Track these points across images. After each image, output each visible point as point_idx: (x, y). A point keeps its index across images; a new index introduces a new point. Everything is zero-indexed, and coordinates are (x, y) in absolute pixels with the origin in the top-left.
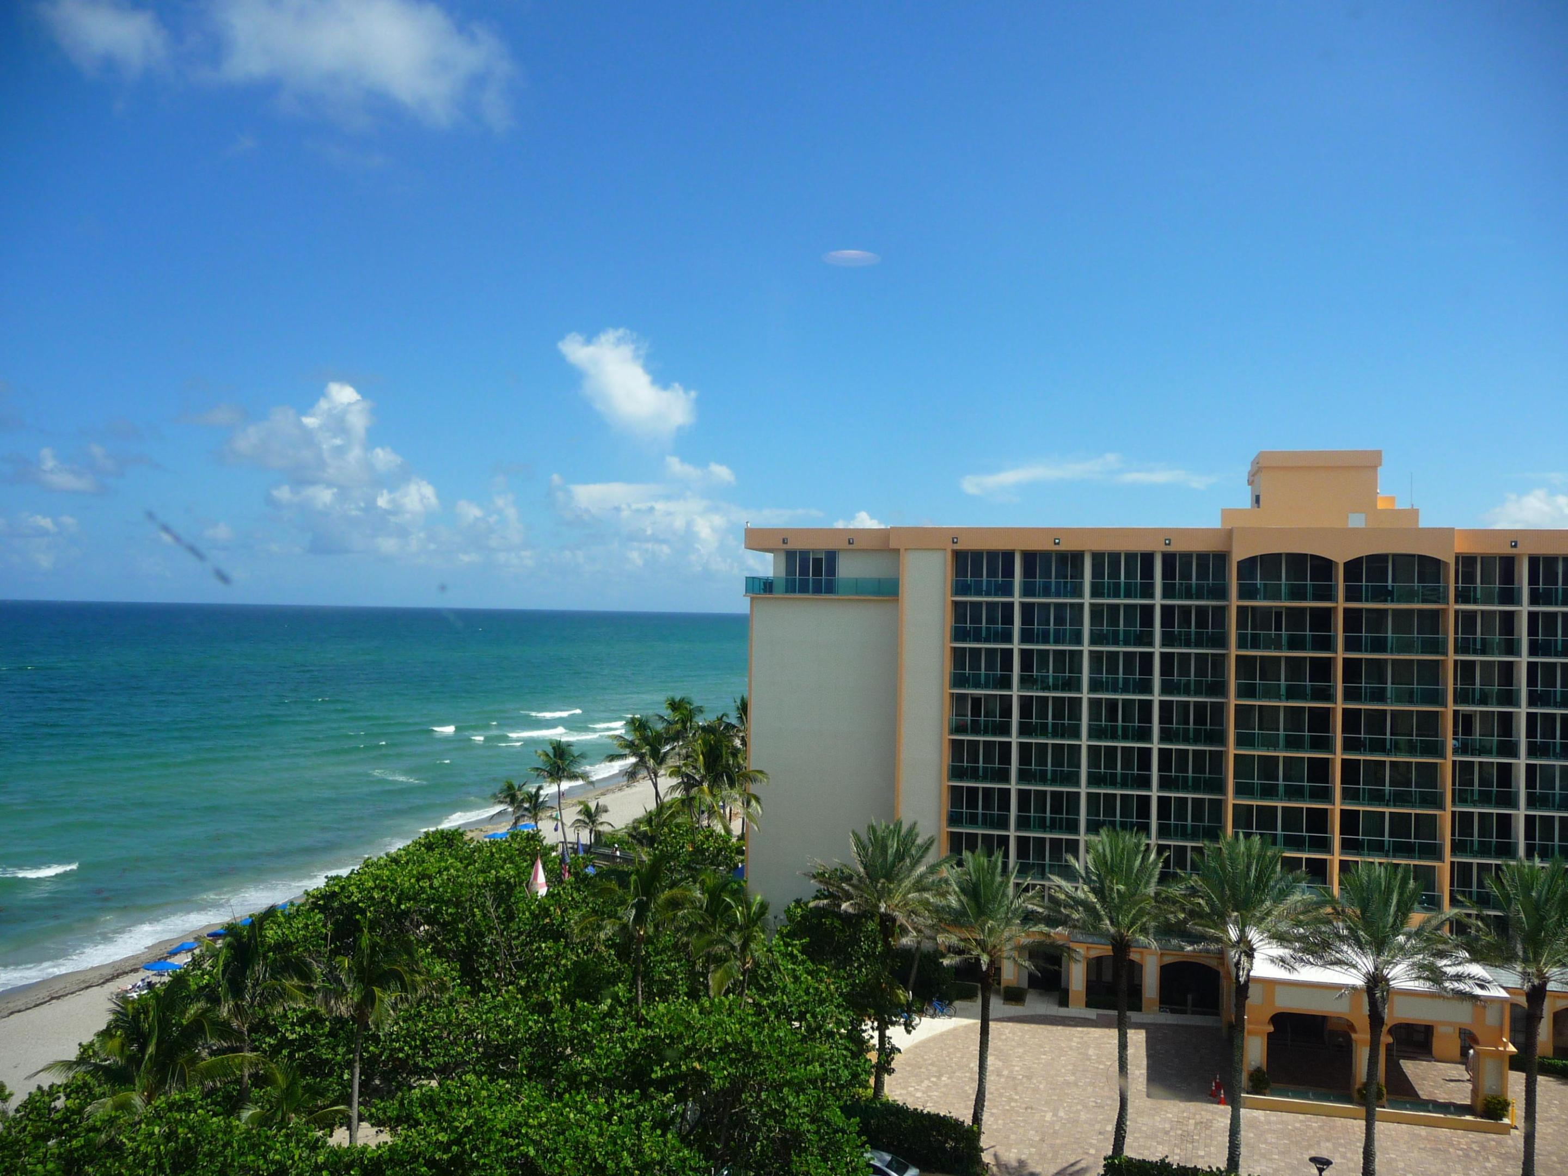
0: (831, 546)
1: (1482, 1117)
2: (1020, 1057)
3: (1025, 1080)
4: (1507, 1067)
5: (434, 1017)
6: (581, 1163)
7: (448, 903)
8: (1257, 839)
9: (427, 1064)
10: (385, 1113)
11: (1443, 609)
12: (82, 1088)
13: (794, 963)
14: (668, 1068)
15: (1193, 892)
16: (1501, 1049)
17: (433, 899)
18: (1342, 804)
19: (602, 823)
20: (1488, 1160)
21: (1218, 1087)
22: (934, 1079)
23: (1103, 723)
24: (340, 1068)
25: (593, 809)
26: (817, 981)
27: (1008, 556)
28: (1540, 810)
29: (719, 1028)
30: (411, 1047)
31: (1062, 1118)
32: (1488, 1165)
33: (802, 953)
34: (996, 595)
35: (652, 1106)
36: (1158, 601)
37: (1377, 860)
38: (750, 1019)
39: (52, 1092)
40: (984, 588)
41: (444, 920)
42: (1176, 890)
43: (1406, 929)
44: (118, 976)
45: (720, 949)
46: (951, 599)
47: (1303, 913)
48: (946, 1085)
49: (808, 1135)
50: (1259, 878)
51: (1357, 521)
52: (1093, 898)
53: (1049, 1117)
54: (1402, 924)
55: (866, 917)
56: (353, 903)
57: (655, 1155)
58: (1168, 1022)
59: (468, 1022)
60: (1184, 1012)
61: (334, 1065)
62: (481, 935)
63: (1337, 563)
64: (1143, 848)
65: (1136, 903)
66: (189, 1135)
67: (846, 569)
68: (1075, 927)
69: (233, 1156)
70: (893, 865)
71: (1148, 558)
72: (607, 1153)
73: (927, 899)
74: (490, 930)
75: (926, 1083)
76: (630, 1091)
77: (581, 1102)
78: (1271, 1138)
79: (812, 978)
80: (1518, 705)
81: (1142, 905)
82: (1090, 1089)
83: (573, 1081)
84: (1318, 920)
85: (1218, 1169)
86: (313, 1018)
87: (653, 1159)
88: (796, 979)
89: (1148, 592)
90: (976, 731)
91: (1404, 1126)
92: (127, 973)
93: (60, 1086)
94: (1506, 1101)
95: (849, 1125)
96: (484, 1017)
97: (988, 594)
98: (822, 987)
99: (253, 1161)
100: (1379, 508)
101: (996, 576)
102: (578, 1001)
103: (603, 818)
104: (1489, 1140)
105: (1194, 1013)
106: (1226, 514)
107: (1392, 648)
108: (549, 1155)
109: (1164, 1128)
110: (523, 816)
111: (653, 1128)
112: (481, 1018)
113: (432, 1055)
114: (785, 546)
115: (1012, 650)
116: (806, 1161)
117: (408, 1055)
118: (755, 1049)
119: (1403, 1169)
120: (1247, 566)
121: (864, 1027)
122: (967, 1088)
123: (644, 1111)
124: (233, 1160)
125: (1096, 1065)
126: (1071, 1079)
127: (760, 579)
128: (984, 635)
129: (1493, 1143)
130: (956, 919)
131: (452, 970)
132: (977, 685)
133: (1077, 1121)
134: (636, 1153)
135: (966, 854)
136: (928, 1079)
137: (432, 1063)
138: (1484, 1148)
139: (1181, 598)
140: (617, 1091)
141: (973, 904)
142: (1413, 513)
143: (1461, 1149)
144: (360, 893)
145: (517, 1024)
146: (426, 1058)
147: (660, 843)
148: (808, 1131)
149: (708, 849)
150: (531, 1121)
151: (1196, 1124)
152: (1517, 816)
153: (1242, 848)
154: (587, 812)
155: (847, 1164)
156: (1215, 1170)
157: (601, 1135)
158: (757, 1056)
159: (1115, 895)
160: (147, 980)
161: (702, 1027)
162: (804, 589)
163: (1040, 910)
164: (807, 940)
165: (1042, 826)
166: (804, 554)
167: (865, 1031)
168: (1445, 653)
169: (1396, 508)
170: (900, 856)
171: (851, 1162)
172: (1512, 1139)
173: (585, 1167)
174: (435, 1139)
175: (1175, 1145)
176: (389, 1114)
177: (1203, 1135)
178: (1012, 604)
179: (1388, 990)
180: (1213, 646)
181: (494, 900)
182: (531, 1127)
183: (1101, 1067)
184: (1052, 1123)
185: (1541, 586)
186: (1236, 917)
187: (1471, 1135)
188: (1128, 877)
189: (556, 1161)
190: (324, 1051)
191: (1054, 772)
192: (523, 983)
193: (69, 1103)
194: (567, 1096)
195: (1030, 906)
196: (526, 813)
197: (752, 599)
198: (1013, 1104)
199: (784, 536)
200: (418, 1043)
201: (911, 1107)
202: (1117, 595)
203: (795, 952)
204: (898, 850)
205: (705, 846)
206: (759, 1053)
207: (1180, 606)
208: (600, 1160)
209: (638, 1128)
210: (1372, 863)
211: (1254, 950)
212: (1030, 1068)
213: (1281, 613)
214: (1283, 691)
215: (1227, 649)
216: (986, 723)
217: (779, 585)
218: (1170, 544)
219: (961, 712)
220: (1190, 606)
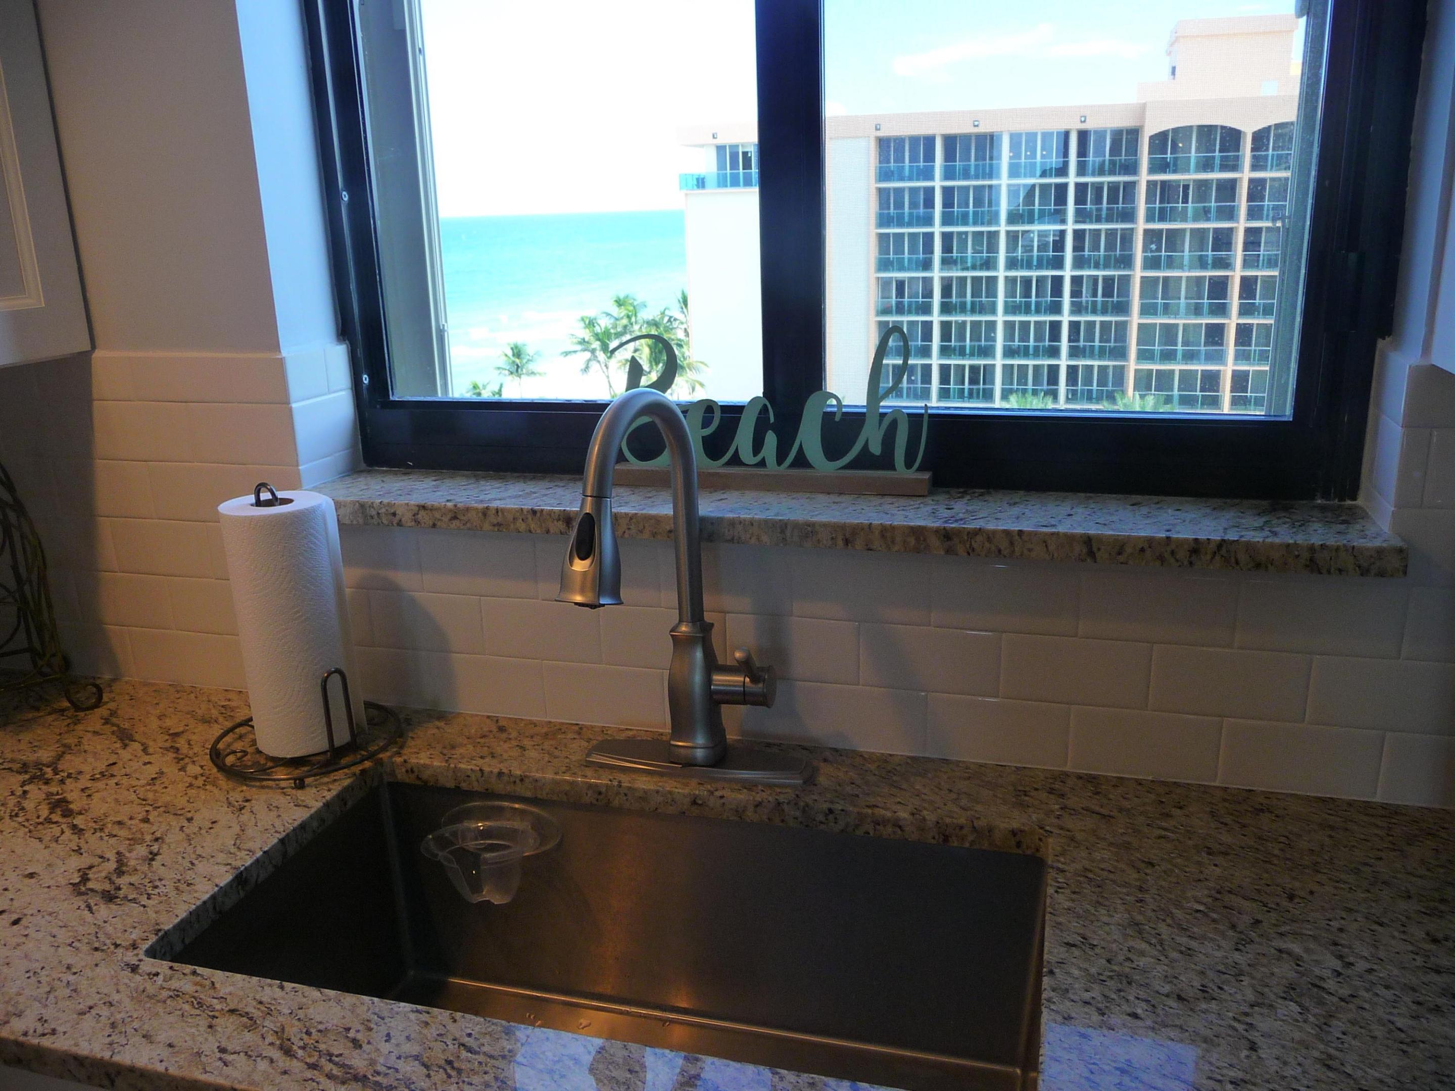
18: (1234, 365)
23: (1018, 299)
27: (929, 141)
34: (918, 180)
36: (1072, 179)
40: (907, 174)
46: (875, 186)
51: (1269, 89)
63: (1245, 133)
71: (1063, 137)
89: (1062, 170)
90: (900, 312)
97: (910, 179)
100: (1292, 74)
101: (917, 161)
106: (1142, 87)
114: (715, 141)
115: (933, 233)
120: (1159, 141)
127: (693, 175)
128: (906, 220)
132: (901, 269)
139: (1094, 175)
162: (735, 183)
166: (734, 149)
178: (933, 188)
180: (1123, 221)
191: (972, 347)
197: (686, 194)
199: (714, 131)
202: (1033, 175)
207: (1093, 183)
213: (1188, 186)
214: (1186, 262)
215: (1136, 223)
216: (910, 304)
217: (711, 180)
218: (1084, 121)
219: (885, 295)
220: (1102, 183)
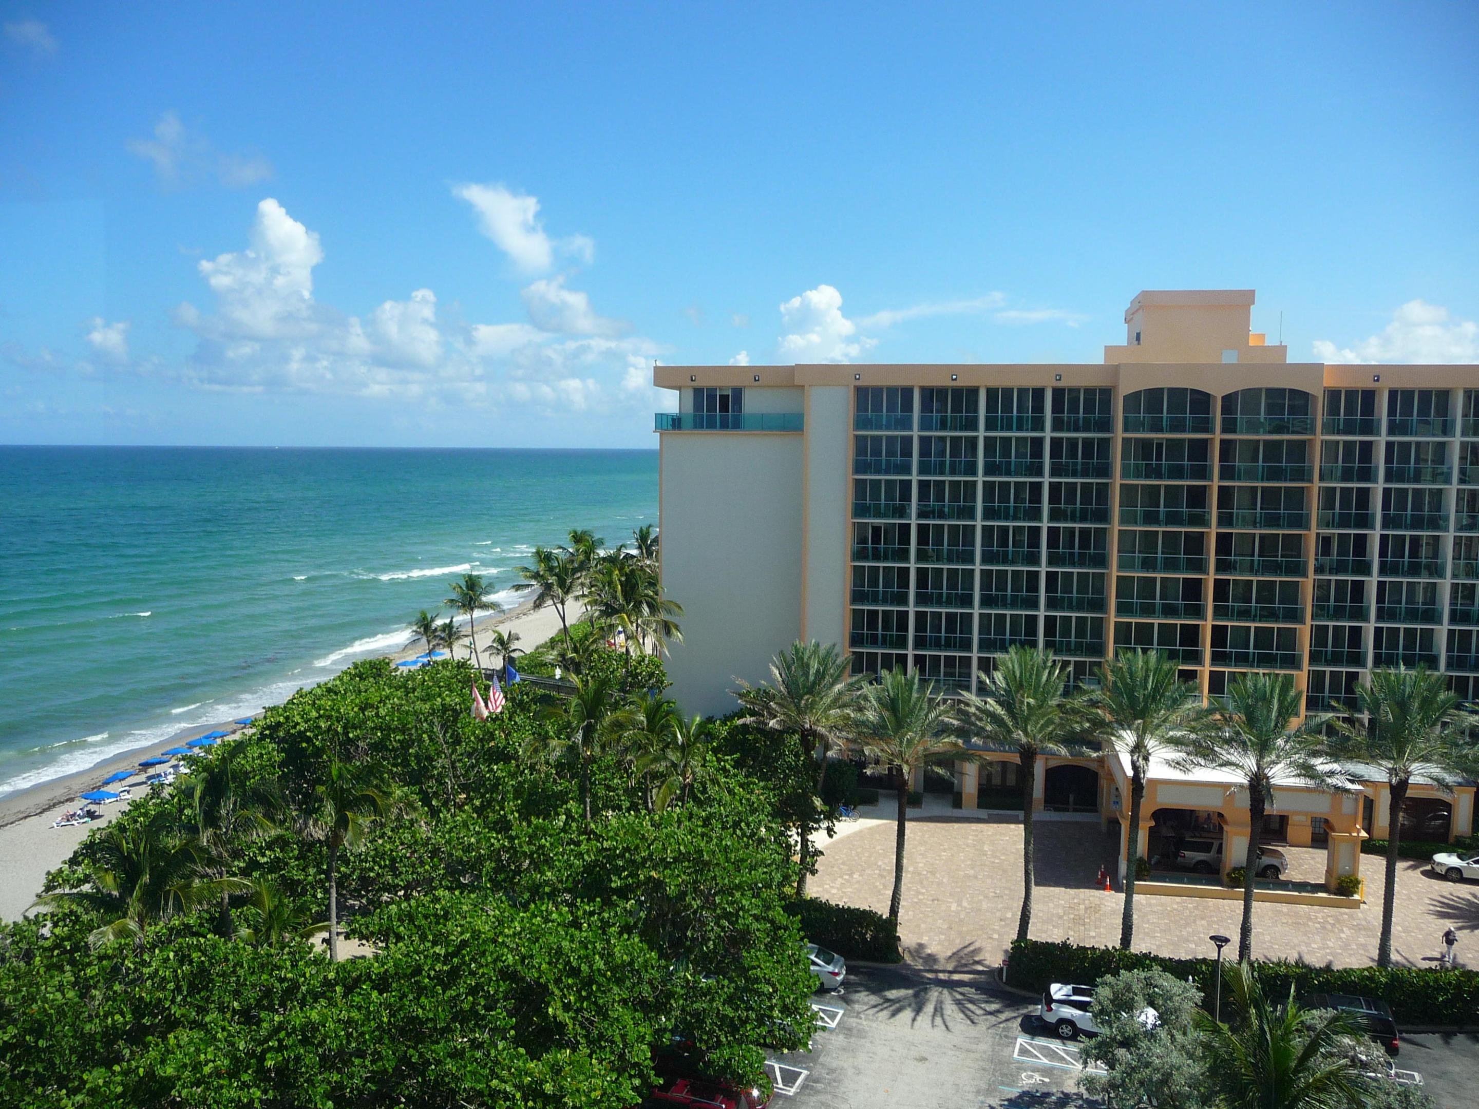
0: (737, 383)
1: (1335, 894)
2: (921, 854)
3: (929, 875)
4: (1359, 849)
5: (400, 838)
6: (556, 967)
7: (395, 730)
8: (1153, 655)
9: (396, 881)
10: (367, 928)
11: (1309, 440)
12: (69, 916)
13: (726, 777)
14: (626, 877)
15: (1094, 704)
16: (1355, 834)
17: (381, 727)
18: (1214, 619)
19: (514, 650)
20: (1343, 931)
21: (1104, 877)
22: (847, 877)
23: (995, 548)
24: (313, 887)
25: (506, 638)
26: (748, 793)
27: (907, 392)
28: (1388, 622)
29: (672, 840)
30: (380, 867)
31: (965, 908)
32: (1343, 935)
33: (734, 767)
34: (896, 429)
35: (616, 912)
36: (1048, 434)
37: (1261, 671)
38: (700, 830)
39: (37, 921)
40: (884, 423)
41: (393, 747)
42: (1078, 702)
43: (1287, 732)
44: (54, 805)
45: (661, 767)
46: (852, 433)
47: (1194, 720)
48: (858, 882)
49: (757, 933)
50: (1156, 689)
51: (1230, 357)
52: (1000, 710)
53: (954, 907)
54: (1283, 727)
55: (788, 733)
56: (300, 732)
57: (625, 957)
58: (1053, 819)
59: (433, 841)
60: (1067, 810)
61: (307, 885)
62: (430, 759)
63: (1215, 397)
64: (1049, 664)
65: (1044, 715)
66: (203, 959)
67: (752, 404)
68: (988, 737)
69: (245, 975)
70: (814, 683)
71: (1039, 393)
72: (579, 957)
73: (848, 714)
74: (439, 753)
75: (840, 880)
76: (591, 900)
77: (547, 911)
78: (1153, 918)
79: (744, 789)
80: (1372, 527)
81: (1050, 716)
82: (989, 881)
83: (535, 891)
84: (1208, 727)
85: (1114, 947)
86: (281, 842)
87: (623, 961)
88: (731, 792)
89: (1038, 425)
90: (876, 558)
91: (1267, 904)
92: (63, 803)
93: (45, 915)
94: (1357, 879)
95: (792, 923)
96: (447, 836)
97: (888, 428)
98: (753, 798)
99: (267, 980)
100: (1250, 344)
101: (895, 410)
102: (533, 818)
103: (515, 645)
104: (1342, 914)
105: (1075, 810)
106: (1109, 350)
107: (1263, 476)
108: (527, 961)
109: (1058, 914)
110: (438, 645)
111: (621, 934)
112: (444, 837)
113: (401, 873)
114: (693, 384)
115: (910, 481)
116: (756, 956)
117: (378, 874)
118: (706, 857)
119: (1270, 942)
120: (1132, 400)
121: (789, 833)
122: (878, 884)
123: (609, 918)
124: (245, 980)
125: (992, 860)
126: (972, 872)
127: (667, 415)
128: (884, 467)
129: (1346, 916)
130: (878, 732)
131: (412, 793)
132: (878, 515)
133: (980, 910)
134: (607, 956)
135: (884, 673)
136: (841, 877)
137: (402, 880)
138: (1338, 920)
139: (1069, 430)
140: (579, 900)
141: (893, 719)
142: (1282, 350)
143: (1319, 923)
144: (306, 723)
145: (478, 842)
146: (396, 876)
147: (591, 669)
148: (758, 930)
149: (641, 673)
150: (506, 930)
151: (1086, 909)
152: (1368, 628)
153: (1140, 663)
154: (500, 640)
155: (789, 957)
156: (1110, 948)
157: (572, 941)
158: (707, 864)
159: (1025, 708)
160: (86, 809)
161: (656, 839)
162: (711, 425)
163: (955, 722)
164: (738, 755)
165: (937, 645)
166: (712, 392)
167: (790, 836)
168: (1311, 481)
169: (1266, 344)
170: (820, 675)
171: (793, 955)
172: (1362, 912)
173: (560, 971)
174: (432, 951)
175: (1069, 928)
176: (371, 929)
177: (1093, 918)
178: (911, 438)
179: (1269, 787)
180: (1098, 476)
181: (442, 727)
182: (507, 936)
183: (997, 861)
184: (958, 913)
185: (1398, 417)
186: (1139, 724)
187: (1327, 910)
188: (1036, 691)
189: (534, 967)
190: (294, 872)
191: (948, 595)
192: (477, 803)
193: (57, 931)
194: (533, 906)
195: (946, 719)
196: (441, 642)
197: (661, 435)
198: (921, 897)
199: (692, 373)
200: (387, 862)
201: (833, 903)
202: (1010, 429)
203: (728, 766)
204: (818, 671)
205: (638, 671)
206: (710, 861)
207: (1068, 439)
208: (574, 964)
209: (604, 933)
210: (1258, 674)
211: (1149, 754)
212: (932, 865)
213: (1162, 444)
214: (1162, 517)
215: (1111, 478)
216: (886, 550)
217: (688, 421)
218: (1060, 380)
219: (862, 540)
220: (1077, 439)
